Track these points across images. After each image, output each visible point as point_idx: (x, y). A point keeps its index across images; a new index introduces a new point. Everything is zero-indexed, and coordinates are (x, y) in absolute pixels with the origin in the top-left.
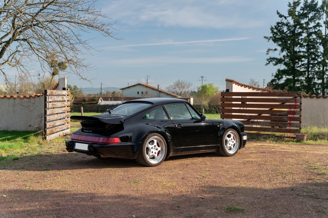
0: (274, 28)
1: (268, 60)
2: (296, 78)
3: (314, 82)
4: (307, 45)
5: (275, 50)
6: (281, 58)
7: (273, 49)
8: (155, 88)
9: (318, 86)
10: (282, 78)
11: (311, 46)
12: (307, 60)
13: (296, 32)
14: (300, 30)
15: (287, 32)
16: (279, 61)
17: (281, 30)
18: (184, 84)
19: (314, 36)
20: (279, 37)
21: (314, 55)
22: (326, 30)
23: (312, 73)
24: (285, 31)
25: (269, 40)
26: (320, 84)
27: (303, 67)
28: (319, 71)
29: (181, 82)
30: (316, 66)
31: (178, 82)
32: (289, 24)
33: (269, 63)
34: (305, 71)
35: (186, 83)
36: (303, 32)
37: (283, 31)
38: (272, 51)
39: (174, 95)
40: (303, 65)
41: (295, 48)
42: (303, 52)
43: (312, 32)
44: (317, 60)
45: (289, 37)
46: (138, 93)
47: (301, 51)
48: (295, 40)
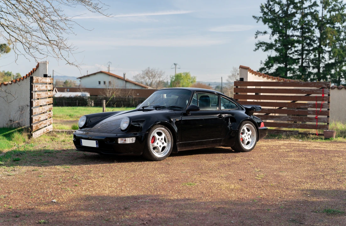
0: (265, 6)
1: (256, 45)
2: (288, 67)
3: (308, 72)
4: (301, 28)
5: (265, 33)
6: (272, 43)
7: (263, 32)
8: (119, 77)
9: (314, 76)
10: (272, 66)
11: (306, 29)
12: (301, 45)
13: (289, 12)
14: (294, 11)
15: (278, 12)
16: (269, 47)
17: (272, 10)
18: (154, 72)
19: (309, 18)
20: (270, 17)
21: (310, 40)
22: (323, 10)
23: (307, 61)
24: (276, 11)
25: (258, 20)
26: (316, 74)
27: (296, 53)
28: (315, 59)
29: (152, 69)
30: (311, 53)
31: (148, 69)
32: (281, 3)
33: (258, 49)
34: (299, 59)
35: (157, 72)
36: (296, 13)
37: (274, 10)
38: (262, 34)
39: (142, 85)
40: (296, 51)
41: (288, 31)
42: (297, 36)
43: (307, 13)
44: (312, 45)
45: (281, 17)
46: (100, 83)
47: (294, 35)
48: (288, 22)
